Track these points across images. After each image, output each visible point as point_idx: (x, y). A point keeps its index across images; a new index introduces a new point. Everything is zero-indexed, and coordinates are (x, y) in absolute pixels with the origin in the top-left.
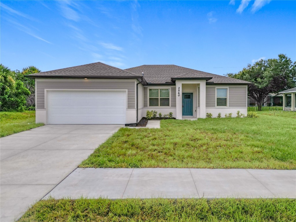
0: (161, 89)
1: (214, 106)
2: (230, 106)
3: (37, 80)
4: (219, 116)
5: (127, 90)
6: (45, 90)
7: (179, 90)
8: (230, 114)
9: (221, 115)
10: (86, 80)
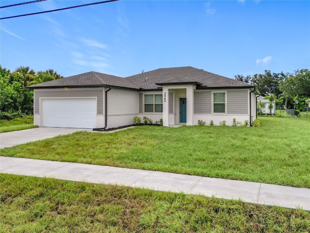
0: (155, 95)
1: (210, 112)
2: (228, 112)
3: (35, 90)
4: (212, 124)
5: (96, 97)
6: (40, 98)
7: (165, 96)
8: (224, 122)
9: (214, 123)
10: (66, 89)
